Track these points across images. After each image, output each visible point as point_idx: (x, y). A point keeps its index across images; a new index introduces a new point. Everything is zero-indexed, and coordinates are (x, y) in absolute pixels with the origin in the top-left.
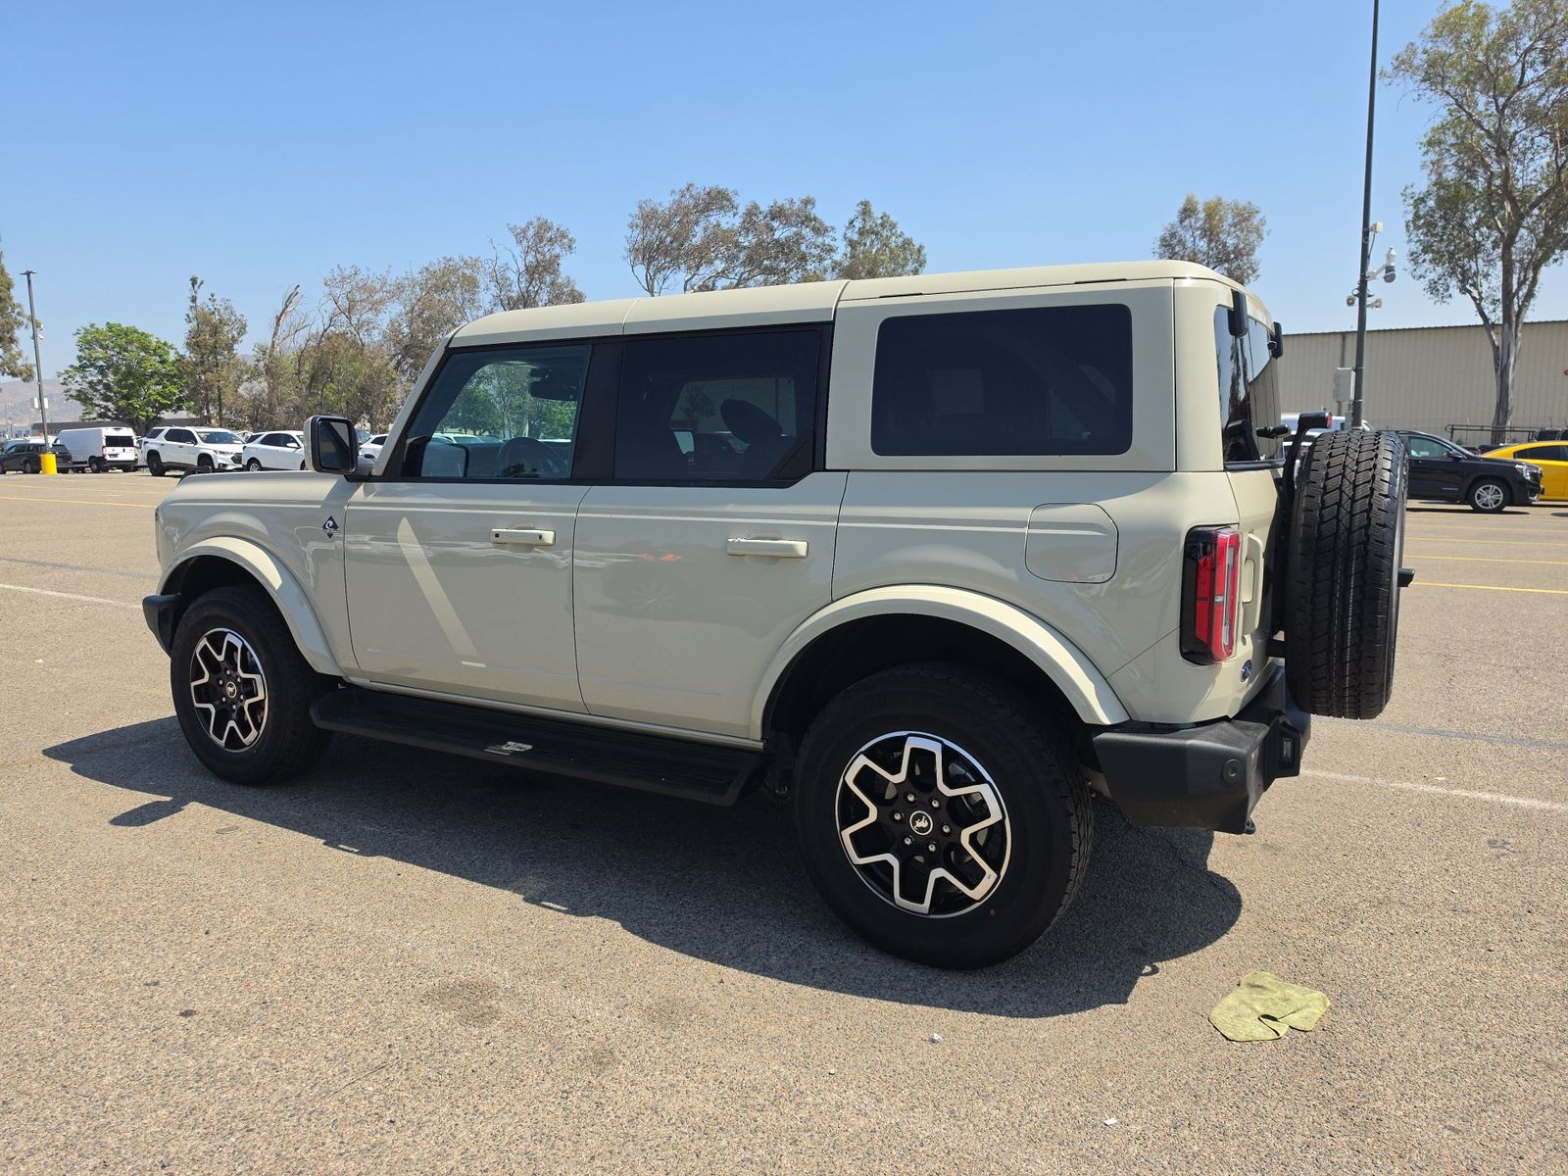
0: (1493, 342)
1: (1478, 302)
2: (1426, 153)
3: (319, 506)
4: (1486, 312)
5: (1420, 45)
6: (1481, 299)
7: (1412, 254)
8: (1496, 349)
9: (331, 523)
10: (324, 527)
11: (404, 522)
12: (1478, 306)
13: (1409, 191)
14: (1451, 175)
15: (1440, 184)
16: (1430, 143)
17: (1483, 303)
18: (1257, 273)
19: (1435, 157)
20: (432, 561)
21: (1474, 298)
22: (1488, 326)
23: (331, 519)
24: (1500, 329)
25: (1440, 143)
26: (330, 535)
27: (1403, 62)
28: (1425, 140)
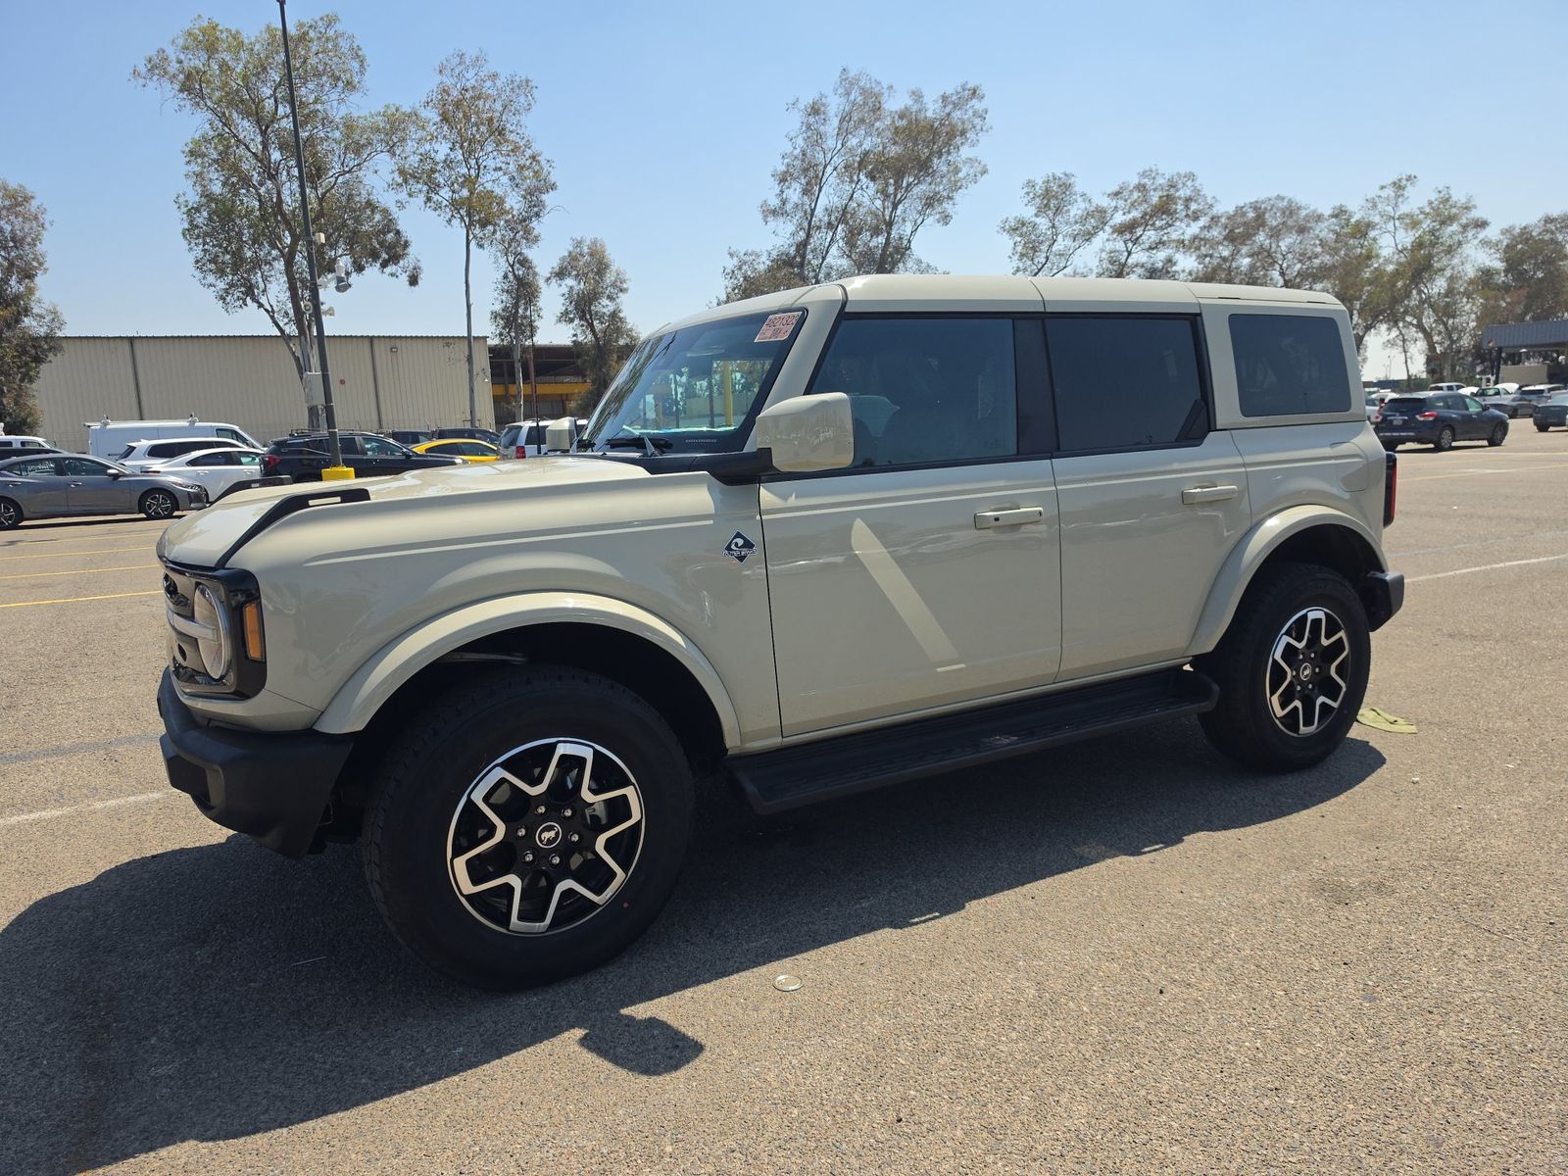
0: (294, 353)
1: (271, 313)
2: (189, 162)
3: (712, 522)
4: (281, 324)
5: (172, 53)
6: (273, 311)
7: (197, 262)
8: (297, 359)
9: (740, 542)
10: (729, 548)
11: (859, 524)
12: (272, 318)
13: (181, 200)
14: (217, 188)
15: (209, 197)
16: (192, 153)
17: (276, 315)
18: (45, 266)
19: (198, 169)
20: (901, 561)
21: (267, 310)
22: (285, 337)
23: (738, 535)
24: (297, 341)
25: (203, 155)
26: (741, 558)
27: (155, 67)
28: (187, 150)
